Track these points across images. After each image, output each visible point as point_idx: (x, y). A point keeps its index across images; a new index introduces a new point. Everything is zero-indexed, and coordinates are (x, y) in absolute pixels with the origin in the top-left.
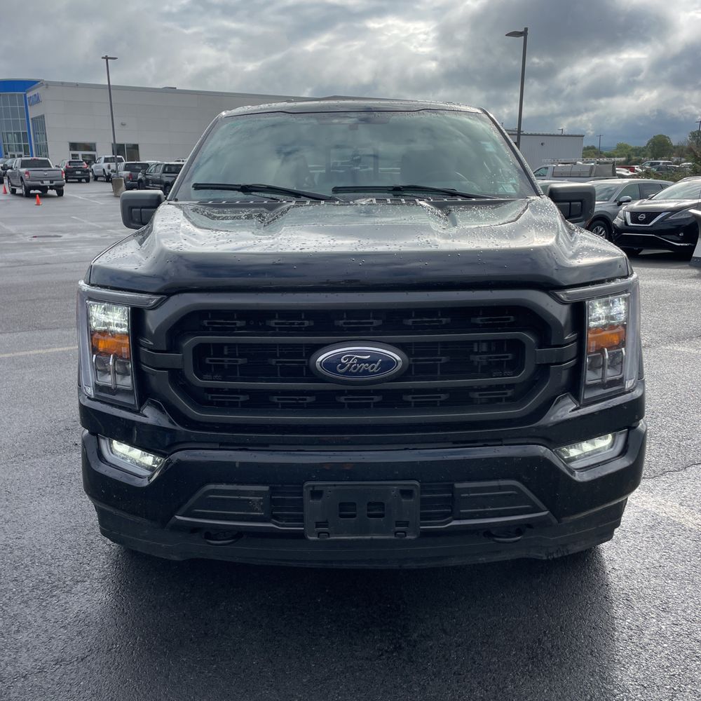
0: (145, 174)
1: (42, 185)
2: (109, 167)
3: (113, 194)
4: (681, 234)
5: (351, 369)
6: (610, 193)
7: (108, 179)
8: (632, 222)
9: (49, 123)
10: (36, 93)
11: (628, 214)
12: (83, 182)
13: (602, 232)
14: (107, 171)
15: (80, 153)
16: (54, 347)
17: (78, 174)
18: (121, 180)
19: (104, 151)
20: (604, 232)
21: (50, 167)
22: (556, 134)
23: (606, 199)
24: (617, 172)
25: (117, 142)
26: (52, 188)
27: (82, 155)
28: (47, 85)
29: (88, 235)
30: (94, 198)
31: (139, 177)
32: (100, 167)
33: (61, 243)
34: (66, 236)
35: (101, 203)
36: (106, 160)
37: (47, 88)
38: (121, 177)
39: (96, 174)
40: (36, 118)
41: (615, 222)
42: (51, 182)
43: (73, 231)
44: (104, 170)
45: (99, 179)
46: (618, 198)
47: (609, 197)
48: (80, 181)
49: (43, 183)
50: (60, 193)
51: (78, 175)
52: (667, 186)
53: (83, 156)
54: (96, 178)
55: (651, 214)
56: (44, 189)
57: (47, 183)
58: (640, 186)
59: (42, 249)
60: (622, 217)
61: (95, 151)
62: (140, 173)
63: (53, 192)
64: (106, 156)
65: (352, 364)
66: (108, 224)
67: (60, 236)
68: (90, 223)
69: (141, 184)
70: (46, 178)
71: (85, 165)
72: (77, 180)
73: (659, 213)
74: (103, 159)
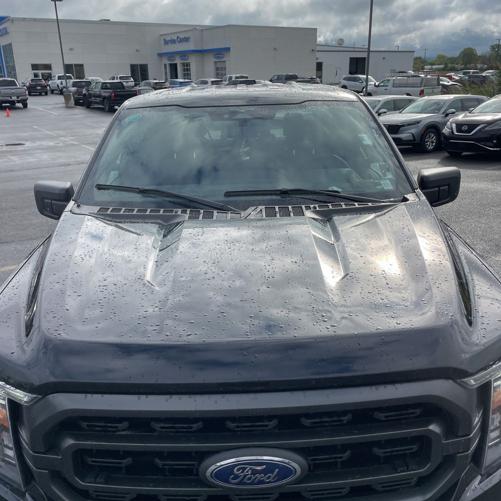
0: (88, 90)
1: (11, 100)
2: (62, 83)
3: (65, 105)
4: (495, 141)
5: (245, 480)
6: (439, 106)
7: (61, 92)
8: (457, 132)
9: (15, 50)
10: (5, 27)
11: (454, 126)
12: (43, 95)
13: (433, 137)
14: (60, 86)
15: (40, 72)
16: (8, 265)
17: (37, 89)
18: (70, 94)
19: (58, 71)
20: (435, 137)
21: (16, 85)
22: (394, 50)
23: (437, 112)
24: (441, 82)
25: (65, 63)
26: (18, 102)
27: (42, 73)
28: (13, 20)
29: (45, 143)
30: (50, 110)
31: (84, 92)
32: (55, 82)
33: (24, 151)
34: (28, 144)
35: (55, 113)
36: (59, 78)
37: (12, 22)
38: (70, 92)
39: (52, 88)
40: (6, 45)
41: (444, 131)
42: (18, 97)
43: (33, 139)
44: (58, 86)
45: (54, 92)
46: (446, 110)
47: (439, 110)
48: (40, 95)
49: (11, 98)
50: (25, 106)
51: (39, 90)
52: (483, 101)
53: (43, 75)
54: (52, 92)
55: (472, 126)
56: (13, 103)
57: (14, 98)
58: (462, 101)
59: (9, 157)
60: (450, 127)
61: (51, 70)
62: (84, 89)
63: (20, 105)
64: (59, 75)
65: (245, 476)
66: (60, 132)
67: (24, 144)
68: (48, 132)
69: (85, 98)
70: (14, 94)
71: (43, 82)
72: (38, 94)
73: (478, 125)
74: (57, 77)
